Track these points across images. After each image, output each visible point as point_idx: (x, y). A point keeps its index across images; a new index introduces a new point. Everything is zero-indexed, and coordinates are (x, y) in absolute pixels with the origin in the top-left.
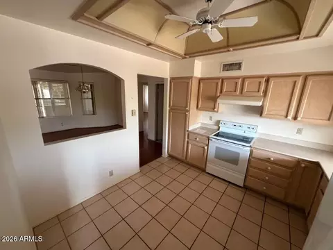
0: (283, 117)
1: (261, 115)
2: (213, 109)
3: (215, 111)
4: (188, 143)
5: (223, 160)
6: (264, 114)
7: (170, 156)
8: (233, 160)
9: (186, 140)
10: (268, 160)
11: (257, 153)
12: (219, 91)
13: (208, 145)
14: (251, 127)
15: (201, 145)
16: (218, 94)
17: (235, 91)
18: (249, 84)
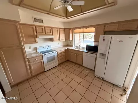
1: (53, 41)
4: (30, 65)
5: (50, 61)
6: (54, 40)
8: (53, 59)
9: (28, 64)
10: (61, 53)
12: (35, 32)
13: (43, 59)
14: (49, 46)
15: (40, 61)
16: (35, 34)
17: (43, 32)
18: (47, 29)
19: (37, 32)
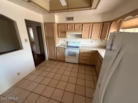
0: (87, 38)
1: (81, 38)
2: (65, 37)
3: (66, 38)
4: (56, 52)
7: (49, 59)
9: (56, 51)
10: (85, 53)
11: (82, 51)
13: (65, 51)
14: (78, 42)
15: (62, 52)
16: (66, 30)
17: (72, 29)
18: (77, 26)
19: (67, 29)
